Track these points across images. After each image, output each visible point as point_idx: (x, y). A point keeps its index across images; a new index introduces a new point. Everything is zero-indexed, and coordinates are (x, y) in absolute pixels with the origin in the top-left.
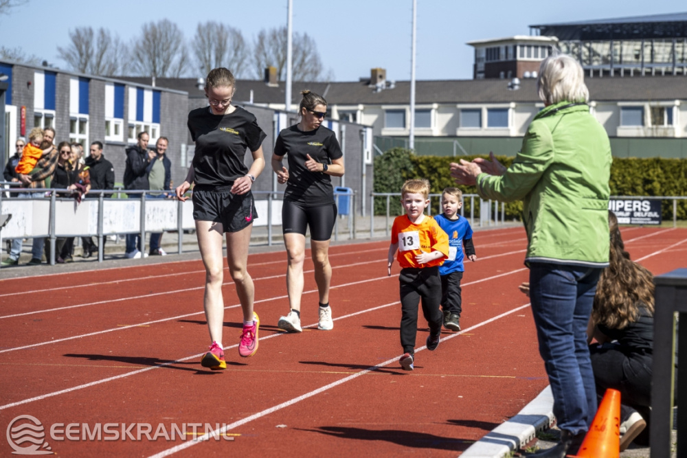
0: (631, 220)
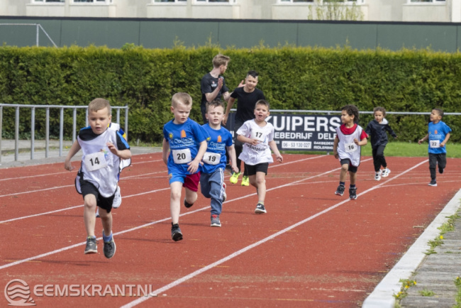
0: (313, 145)
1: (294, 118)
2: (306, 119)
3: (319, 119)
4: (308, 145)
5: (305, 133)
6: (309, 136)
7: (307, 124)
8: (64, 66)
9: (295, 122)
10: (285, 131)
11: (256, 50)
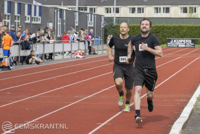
1: (181, 40)
2: (184, 40)
3: (187, 40)
4: (184, 46)
5: (184, 43)
6: (184, 44)
7: (184, 41)
8: (133, 29)
9: (182, 41)
10: (179, 43)
11: (173, 25)
